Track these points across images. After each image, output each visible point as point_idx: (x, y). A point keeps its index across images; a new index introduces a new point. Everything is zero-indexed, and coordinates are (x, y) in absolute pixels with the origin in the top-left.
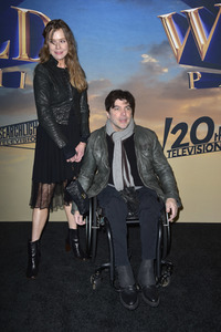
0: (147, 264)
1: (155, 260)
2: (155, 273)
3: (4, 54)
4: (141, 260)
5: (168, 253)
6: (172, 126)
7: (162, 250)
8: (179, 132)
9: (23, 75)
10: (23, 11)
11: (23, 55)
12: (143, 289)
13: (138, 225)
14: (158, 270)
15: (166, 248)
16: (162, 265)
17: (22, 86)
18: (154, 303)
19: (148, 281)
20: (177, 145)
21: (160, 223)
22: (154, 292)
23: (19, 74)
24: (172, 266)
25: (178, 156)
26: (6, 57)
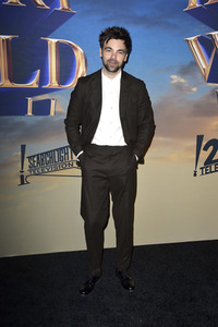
6: (204, 143)
8: (211, 148)
9: (53, 103)
10: (52, 41)
11: (53, 82)
17: (52, 113)
20: (209, 161)
23: (49, 101)
25: (211, 172)
26: (36, 86)
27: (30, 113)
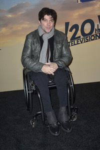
0: (63, 109)
1: (67, 107)
2: (68, 114)
4: (59, 108)
5: (74, 102)
6: (70, 27)
7: (70, 100)
8: (74, 30)
12: (62, 124)
13: (55, 88)
14: (69, 112)
15: (73, 99)
16: (72, 109)
18: (68, 131)
19: (64, 118)
21: (68, 85)
22: (69, 124)
24: (77, 109)
25: (75, 45)
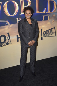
3: (44, 12)
9: (49, 17)
11: (49, 11)
27: (43, 20)
